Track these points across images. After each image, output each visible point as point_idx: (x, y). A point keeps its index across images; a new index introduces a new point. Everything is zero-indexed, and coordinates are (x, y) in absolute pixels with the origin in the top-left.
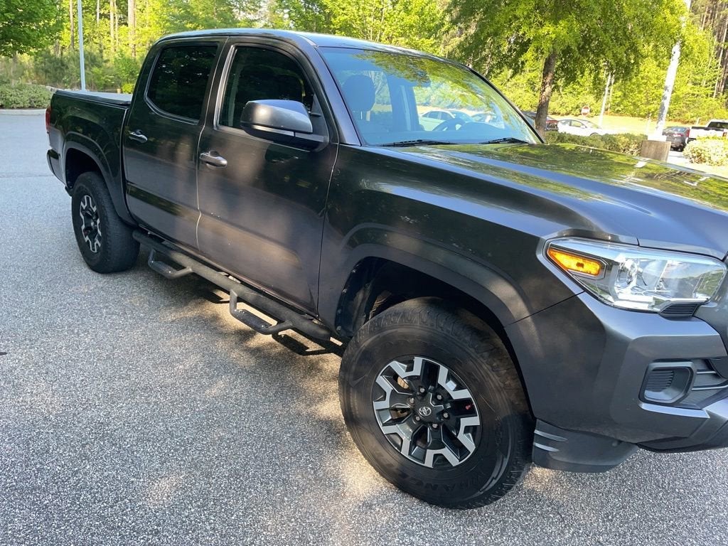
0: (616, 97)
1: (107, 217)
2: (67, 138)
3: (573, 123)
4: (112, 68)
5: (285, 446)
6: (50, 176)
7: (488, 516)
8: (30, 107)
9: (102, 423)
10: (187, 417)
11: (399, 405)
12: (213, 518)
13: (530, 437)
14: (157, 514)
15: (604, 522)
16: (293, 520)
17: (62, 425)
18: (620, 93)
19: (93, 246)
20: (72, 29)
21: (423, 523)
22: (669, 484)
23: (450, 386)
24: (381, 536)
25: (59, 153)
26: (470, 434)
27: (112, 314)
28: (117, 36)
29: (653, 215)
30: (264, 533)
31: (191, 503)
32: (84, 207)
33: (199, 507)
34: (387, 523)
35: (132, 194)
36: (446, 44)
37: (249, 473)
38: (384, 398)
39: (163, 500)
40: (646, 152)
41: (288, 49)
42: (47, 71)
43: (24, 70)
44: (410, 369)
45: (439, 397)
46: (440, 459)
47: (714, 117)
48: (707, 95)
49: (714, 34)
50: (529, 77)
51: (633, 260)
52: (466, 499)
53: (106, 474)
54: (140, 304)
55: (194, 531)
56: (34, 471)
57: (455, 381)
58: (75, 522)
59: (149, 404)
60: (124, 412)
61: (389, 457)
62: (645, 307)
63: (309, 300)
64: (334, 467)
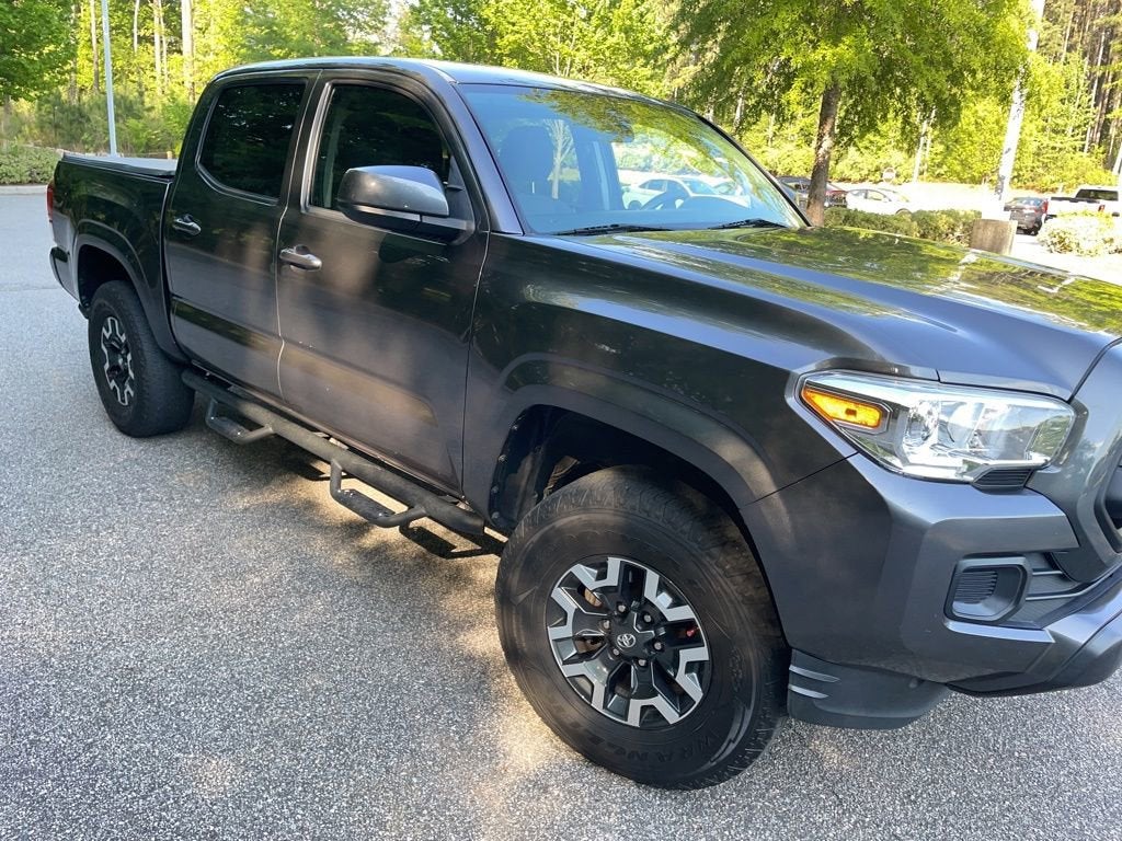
0: (936, 154)
1: (142, 350)
2: (80, 230)
3: (870, 194)
4: (158, 120)
5: (415, 698)
6: (54, 287)
7: (727, 799)
8: (30, 182)
9: (132, 669)
10: (263, 658)
11: (586, 632)
12: (302, 812)
13: (783, 677)
14: (215, 807)
15: (903, 804)
16: (425, 812)
17: (69, 673)
18: (941, 148)
19: (122, 396)
20: (95, 60)
21: (625, 812)
22: (1004, 744)
23: (663, 601)
24: (562, 834)
25: (66, 251)
26: (695, 674)
27: (153, 500)
28: (165, 70)
29: (961, 332)
30: (380, 833)
31: (267, 790)
32: (107, 336)
33: (279, 795)
34: (570, 813)
35: (181, 314)
36: (674, 76)
37: (358, 741)
38: (564, 622)
39: (225, 787)
40: (980, 236)
41: (411, 87)
42: (57, 126)
43: (23, 124)
44: (602, 576)
45: (648, 618)
46: (650, 714)
47: (1086, 182)
48: (1075, 149)
49: (1085, 55)
50: (802, 124)
51: (931, 403)
52: (691, 774)
53: (136, 747)
54: (195, 483)
55: (270, 833)
56: (25, 745)
57: (671, 593)
58: (86, 822)
59: (205, 637)
60: (166, 651)
61: (573, 713)
62: (951, 475)
63: (448, 472)
64: (490, 728)
